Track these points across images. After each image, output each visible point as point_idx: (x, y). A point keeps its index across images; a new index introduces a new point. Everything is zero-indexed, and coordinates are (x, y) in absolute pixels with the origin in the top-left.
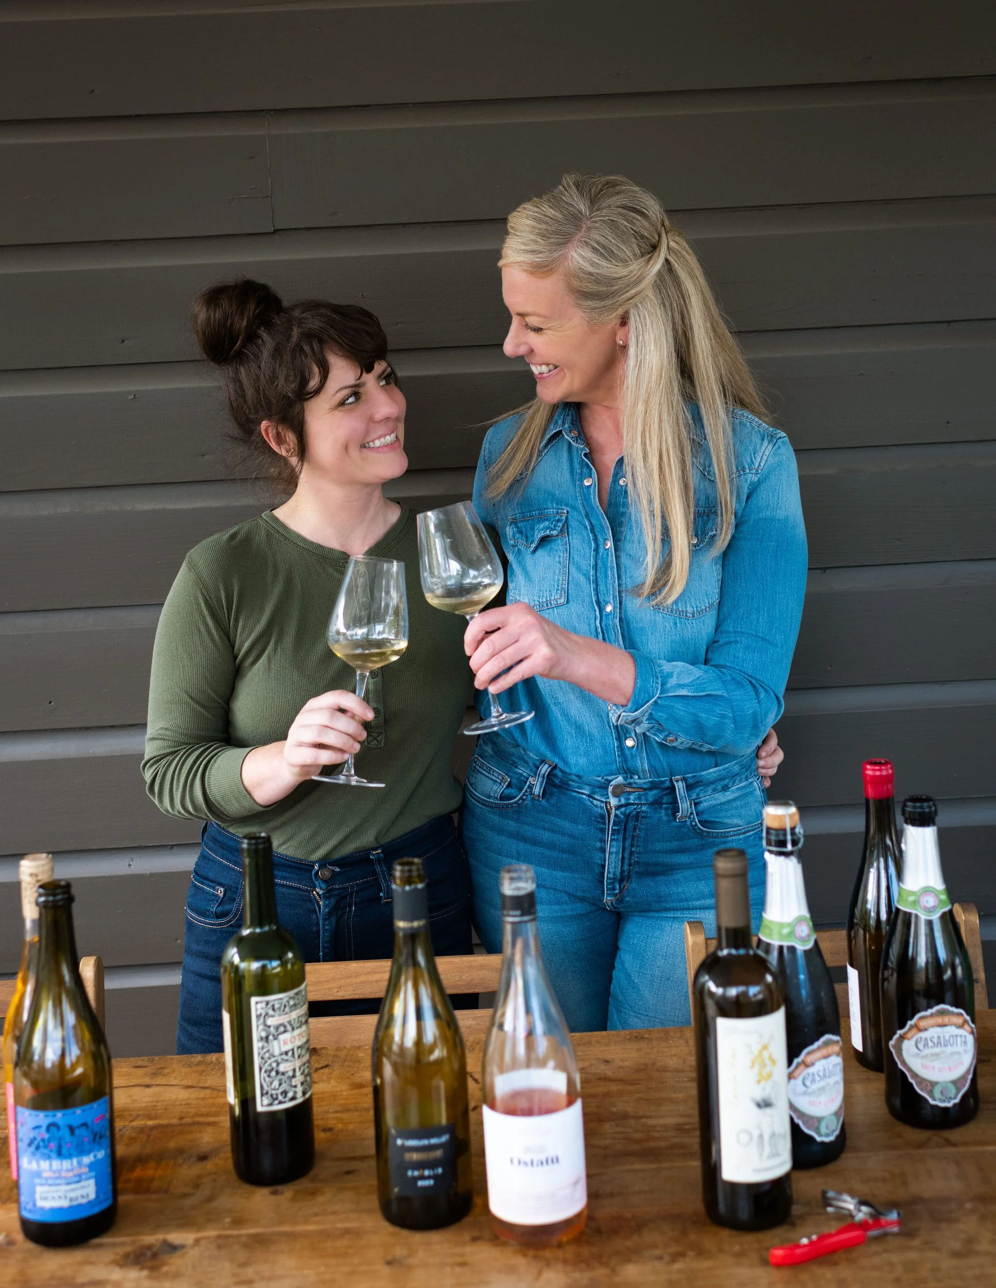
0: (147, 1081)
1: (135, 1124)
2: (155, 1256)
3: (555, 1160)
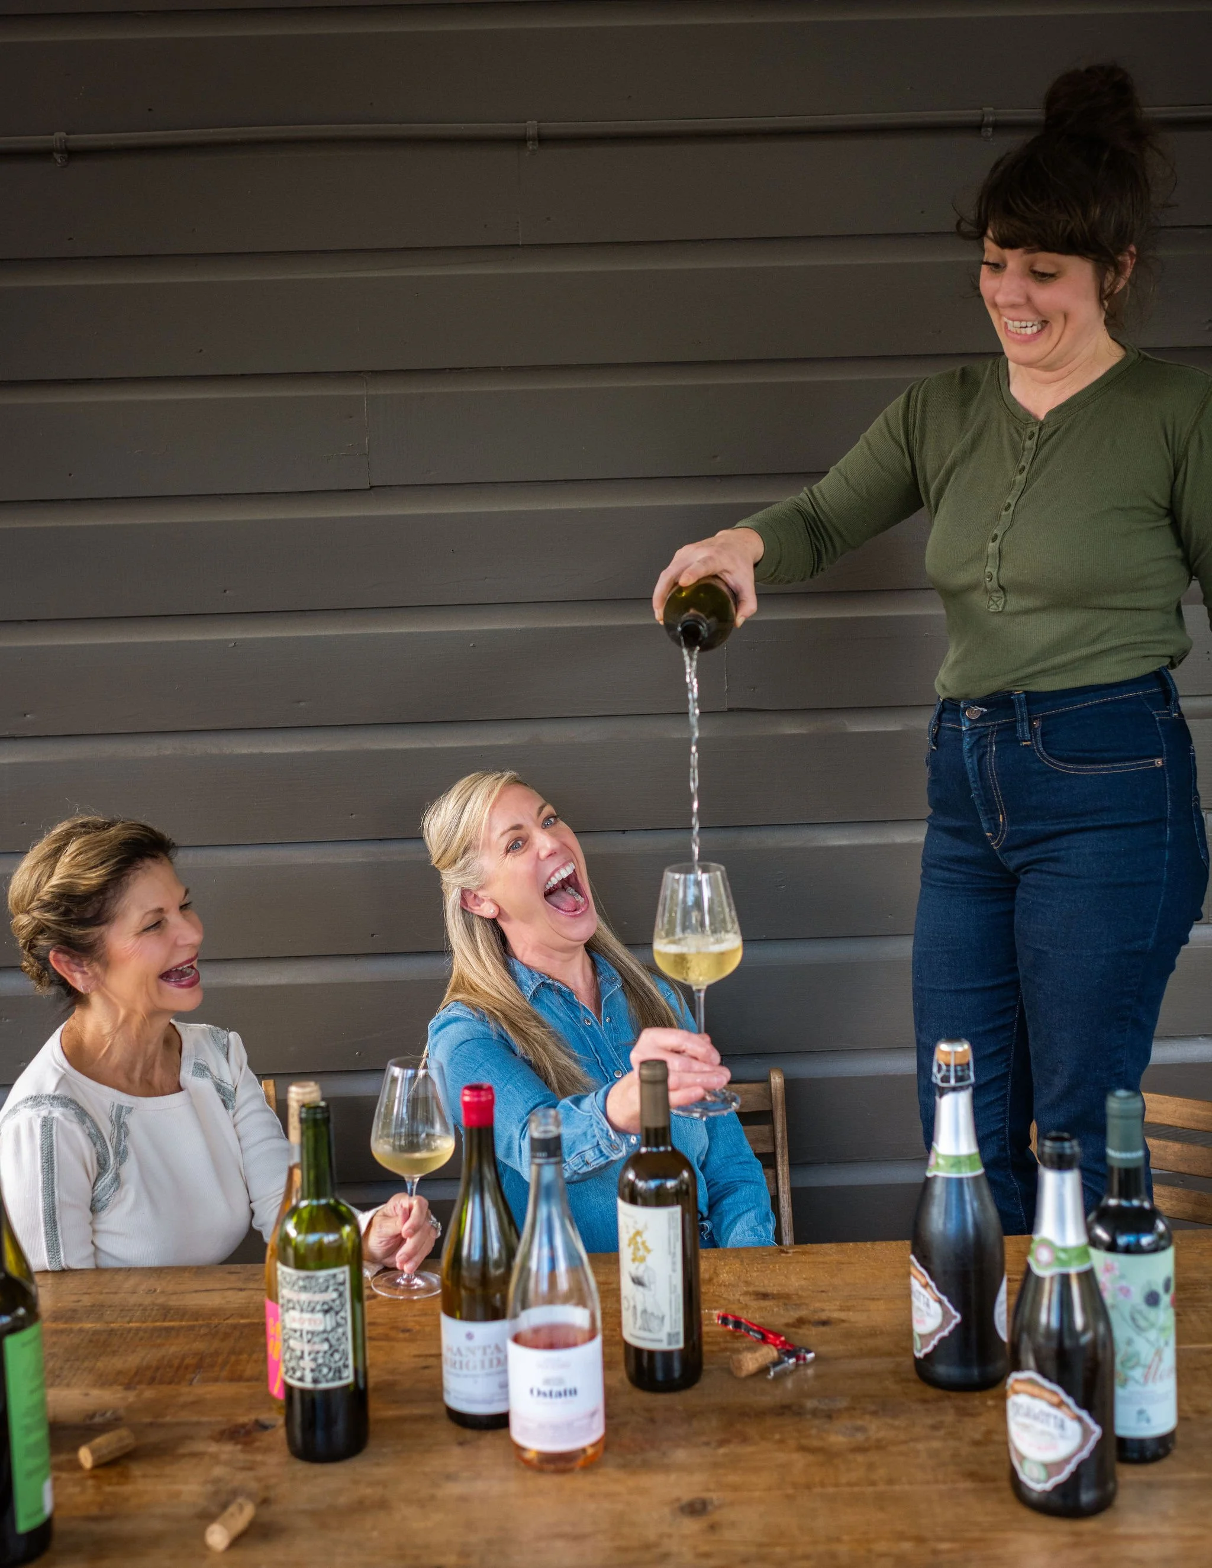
0: (240, 1285)
1: (229, 1321)
2: (248, 1433)
3: (573, 1392)
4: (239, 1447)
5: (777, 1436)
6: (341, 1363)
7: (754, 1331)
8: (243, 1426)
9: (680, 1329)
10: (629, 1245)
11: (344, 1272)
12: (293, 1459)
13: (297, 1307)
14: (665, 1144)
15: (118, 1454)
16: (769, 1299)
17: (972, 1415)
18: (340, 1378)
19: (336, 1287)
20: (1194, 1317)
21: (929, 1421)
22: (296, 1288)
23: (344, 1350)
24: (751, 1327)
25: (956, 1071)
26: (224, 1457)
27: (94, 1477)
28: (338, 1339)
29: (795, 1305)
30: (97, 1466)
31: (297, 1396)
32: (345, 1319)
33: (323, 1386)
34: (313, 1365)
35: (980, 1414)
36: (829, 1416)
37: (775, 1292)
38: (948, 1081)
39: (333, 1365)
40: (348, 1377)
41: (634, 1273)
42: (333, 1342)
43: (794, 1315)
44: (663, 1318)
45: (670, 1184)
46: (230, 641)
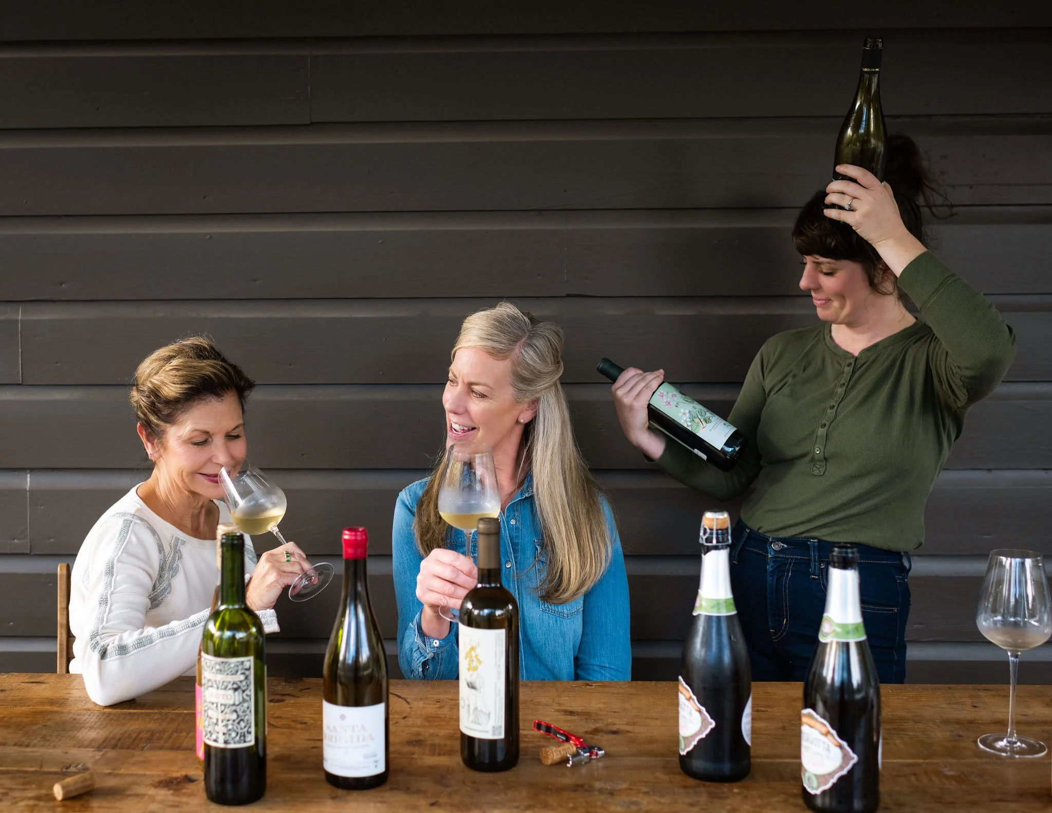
2: (179, 784)
4: (171, 792)
5: (571, 805)
6: (246, 730)
7: (561, 734)
8: (176, 778)
9: (502, 724)
10: (466, 658)
11: (249, 661)
12: (208, 802)
13: (215, 686)
14: (495, 582)
15: (82, 791)
16: (575, 715)
17: (720, 798)
18: (245, 742)
19: (243, 671)
20: (898, 741)
21: (688, 800)
22: (214, 670)
23: (247, 720)
24: (558, 731)
25: (717, 534)
26: (159, 798)
27: (64, 806)
28: (244, 711)
29: (594, 720)
30: (66, 798)
31: (213, 752)
32: (249, 696)
33: (232, 746)
34: (225, 730)
35: (727, 798)
36: (612, 794)
37: (579, 711)
38: (711, 542)
39: (240, 731)
40: (250, 741)
41: (470, 679)
42: (240, 713)
43: (592, 726)
44: (489, 714)
45: (498, 613)
46: (206, 234)
